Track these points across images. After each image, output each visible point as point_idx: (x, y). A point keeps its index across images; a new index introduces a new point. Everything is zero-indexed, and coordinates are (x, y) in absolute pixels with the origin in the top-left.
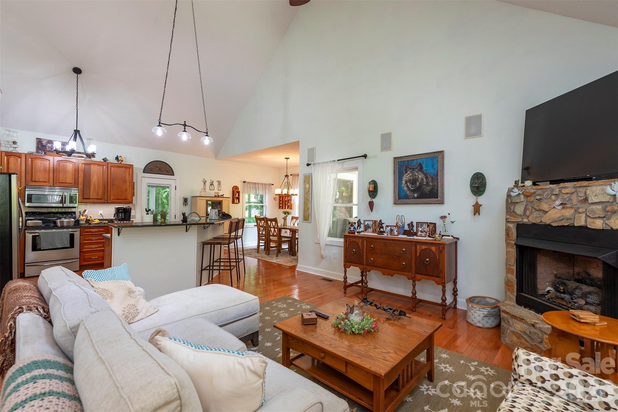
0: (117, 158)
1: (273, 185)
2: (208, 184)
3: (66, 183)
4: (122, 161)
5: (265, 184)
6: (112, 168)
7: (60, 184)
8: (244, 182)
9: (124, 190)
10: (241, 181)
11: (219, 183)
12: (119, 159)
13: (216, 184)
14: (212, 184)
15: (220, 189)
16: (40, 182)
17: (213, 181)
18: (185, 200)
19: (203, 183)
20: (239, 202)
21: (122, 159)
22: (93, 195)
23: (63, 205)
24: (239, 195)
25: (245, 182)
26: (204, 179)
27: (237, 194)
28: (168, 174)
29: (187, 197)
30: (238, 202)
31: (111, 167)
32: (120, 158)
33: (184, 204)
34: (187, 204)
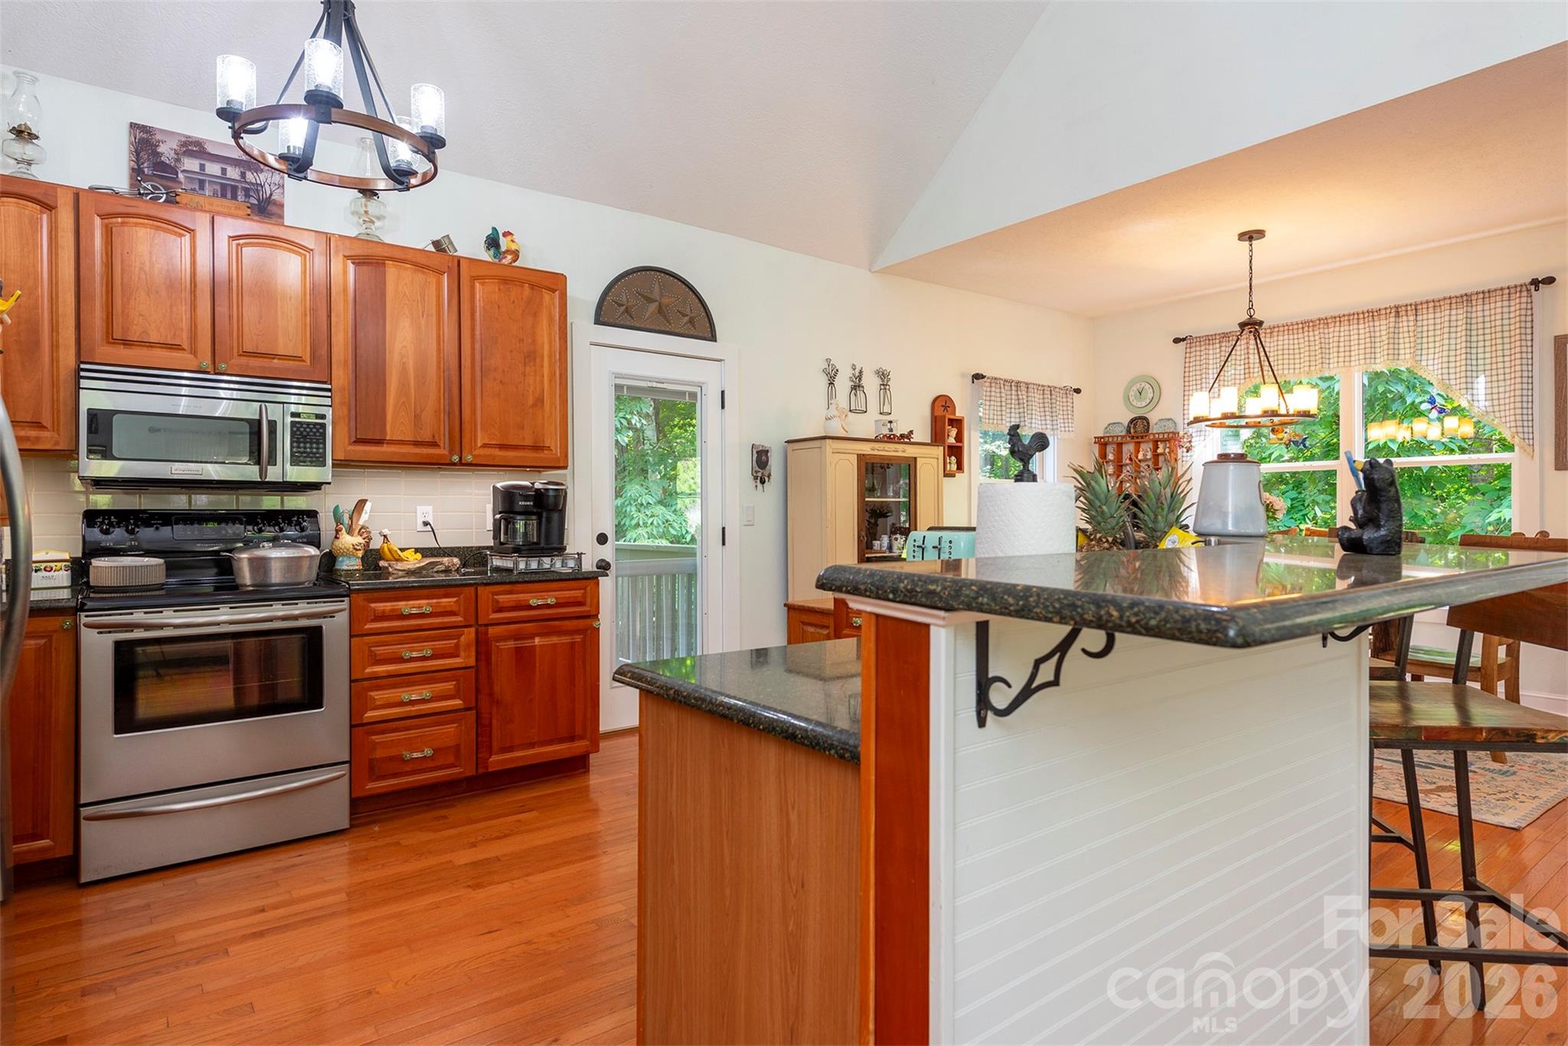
0: (493, 242)
1: (1078, 391)
2: (843, 383)
3: (274, 356)
4: (516, 255)
5: (1052, 389)
6: (477, 285)
7: (244, 360)
8: (977, 377)
9: (530, 401)
10: (963, 375)
11: (883, 376)
12: (503, 248)
13: (871, 383)
14: (857, 387)
15: (886, 409)
16: (151, 345)
17: (861, 372)
18: (761, 458)
19: (824, 381)
20: (960, 467)
21: (514, 247)
22: (397, 425)
23: (263, 472)
24: (959, 438)
25: (983, 377)
26: (828, 360)
27: (954, 432)
28: (693, 332)
29: (767, 445)
30: (954, 467)
31: (474, 279)
32: (504, 243)
33: (756, 478)
34: (769, 477)
